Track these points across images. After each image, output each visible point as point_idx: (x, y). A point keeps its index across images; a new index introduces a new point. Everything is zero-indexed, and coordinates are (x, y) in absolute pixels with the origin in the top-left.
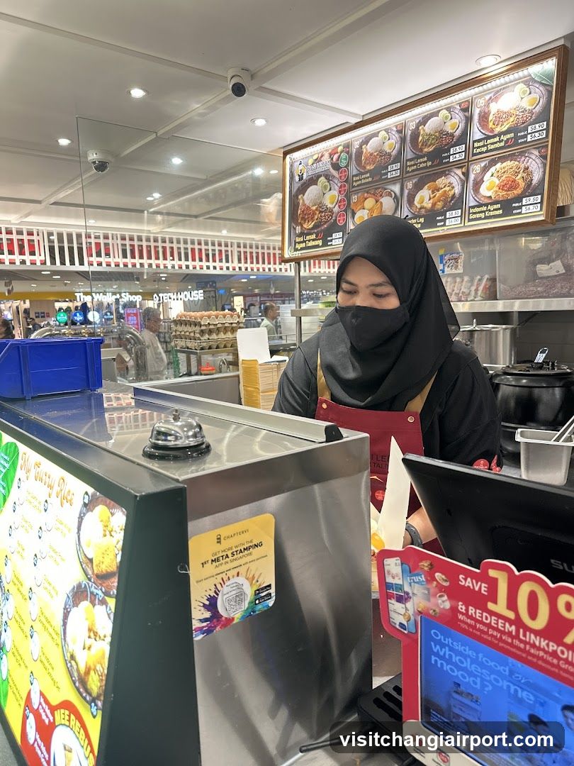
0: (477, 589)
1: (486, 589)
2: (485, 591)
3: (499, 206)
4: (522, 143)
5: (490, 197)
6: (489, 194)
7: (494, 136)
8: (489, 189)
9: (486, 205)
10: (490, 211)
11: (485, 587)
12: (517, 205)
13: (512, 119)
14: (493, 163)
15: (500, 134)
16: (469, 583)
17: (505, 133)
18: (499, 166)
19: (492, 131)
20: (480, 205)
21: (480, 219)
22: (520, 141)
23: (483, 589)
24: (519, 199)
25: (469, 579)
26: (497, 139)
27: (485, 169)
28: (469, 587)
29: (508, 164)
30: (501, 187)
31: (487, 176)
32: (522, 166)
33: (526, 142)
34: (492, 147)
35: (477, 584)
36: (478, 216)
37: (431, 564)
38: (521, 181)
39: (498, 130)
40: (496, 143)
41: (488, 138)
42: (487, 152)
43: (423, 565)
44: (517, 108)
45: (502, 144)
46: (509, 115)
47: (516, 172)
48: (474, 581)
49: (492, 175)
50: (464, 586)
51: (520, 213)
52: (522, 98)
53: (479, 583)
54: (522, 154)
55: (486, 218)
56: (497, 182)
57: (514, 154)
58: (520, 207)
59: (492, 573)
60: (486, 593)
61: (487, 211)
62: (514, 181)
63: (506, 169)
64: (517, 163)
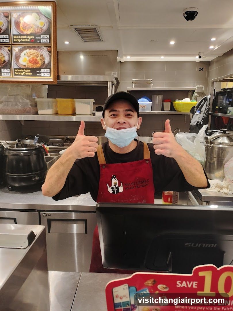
0: (190, 286)
1: (196, 285)
2: (195, 286)
3: (30, 71)
4: (38, 42)
5: (25, 66)
6: (24, 64)
7: (24, 35)
8: (24, 61)
9: (23, 69)
10: (25, 72)
11: (196, 283)
12: (39, 72)
13: (32, 29)
14: (25, 48)
15: (27, 35)
16: (184, 284)
17: (30, 35)
18: (28, 50)
19: (22, 32)
20: (20, 69)
21: (20, 75)
22: (37, 41)
23: (194, 284)
24: (40, 69)
25: (184, 282)
26: (25, 37)
27: (21, 51)
28: (184, 287)
29: (32, 51)
30: (30, 62)
31: (22, 55)
32: (40, 54)
33: (40, 42)
34: (23, 40)
35: (190, 283)
36: (19, 73)
37: (154, 281)
38: (40, 61)
39: (25, 33)
40: (25, 39)
41: (21, 35)
42: (21, 42)
43: (148, 283)
44: (34, 24)
45: (29, 40)
46: (31, 27)
47: (37, 56)
48: (188, 282)
49: (25, 55)
50: (180, 287)
51: (41, 76)
52: (36, 20)
53: (192, 283)
54: (39, 47)
55: (24, 75)
56: (28, 59)
57: (35, 47)
58: (40, 73)
59: (201, 274)
60: (196, 287)
61: (24, 72)
62: (36, 60)
63: (32, 53)
64: (36, 51)
